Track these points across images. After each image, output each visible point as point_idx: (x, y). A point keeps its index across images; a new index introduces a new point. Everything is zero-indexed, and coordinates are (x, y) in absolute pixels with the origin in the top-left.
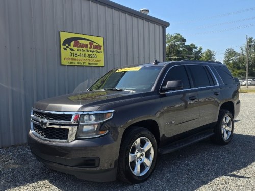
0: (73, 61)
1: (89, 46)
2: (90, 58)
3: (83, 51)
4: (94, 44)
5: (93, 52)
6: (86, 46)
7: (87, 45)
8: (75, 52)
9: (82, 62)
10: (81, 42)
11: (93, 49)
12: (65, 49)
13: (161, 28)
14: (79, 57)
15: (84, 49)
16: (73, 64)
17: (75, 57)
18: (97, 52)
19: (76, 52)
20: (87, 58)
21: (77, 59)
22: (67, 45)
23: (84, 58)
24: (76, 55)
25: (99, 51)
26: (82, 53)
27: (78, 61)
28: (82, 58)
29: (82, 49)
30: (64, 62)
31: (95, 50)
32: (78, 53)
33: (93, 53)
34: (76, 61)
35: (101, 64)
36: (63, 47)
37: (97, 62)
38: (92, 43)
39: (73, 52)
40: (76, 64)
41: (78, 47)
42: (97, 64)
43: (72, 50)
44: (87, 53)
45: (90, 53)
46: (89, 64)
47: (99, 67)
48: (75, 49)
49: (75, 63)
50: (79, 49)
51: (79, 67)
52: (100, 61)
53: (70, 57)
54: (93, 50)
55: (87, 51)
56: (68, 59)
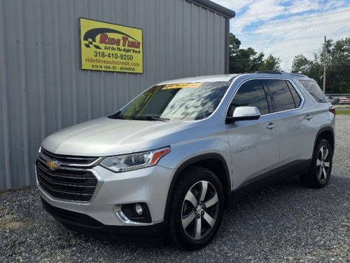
0: (99, 64)
1: (122, 42)
2: (124, 61)
3: (113, 49)
4: (130, 39)
5: (129, 51)
6: (118, 42)
7: (119, 40)
8: (101, 51)
9: (111, 66)
10: (110, 35)
11: (129, 46)
12: (87, 46)
13: (223, 19)
14: (107, 59)
15: (115, 46)
16: (99, 69)
17: (101, 58)
18: (134, 51)
19: (103, 50)
20: (119, 60)
21: (104, 62)
22: (90, 40)
23: (114, 60)
24: (103, 55)
25: (136, 49)
26: (112, 52)
27: (106, 65)
28: (111, 59)
29: (112, 46)
30: (86, 65)
31: (130, 48)
32: (107, 52)
33: (129, 53)
34: (103, 65)
35: (139, 70)
36: (84, 42)
37: (133, 67)
38: (126, 37)
39: (98, 50)
40: (103, 69)
41: (106, 43)
42: (133, 69)
43: (97, 47)
44: (119, 53)
45: (124, 53)
46: (121, 68)
47: (136, 73)
48: (102, 46)
49: (101, 67)
50: (108, 46)
51: (107, 74)
52: (138, 65)
53: (95, 58)
54: (128, 48)
55: (120, 50)
56: (92, 60)
